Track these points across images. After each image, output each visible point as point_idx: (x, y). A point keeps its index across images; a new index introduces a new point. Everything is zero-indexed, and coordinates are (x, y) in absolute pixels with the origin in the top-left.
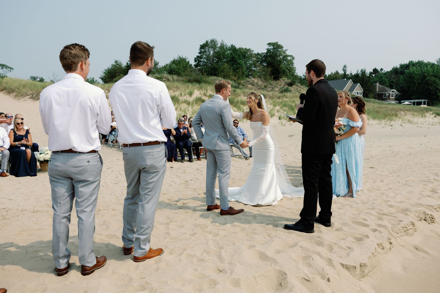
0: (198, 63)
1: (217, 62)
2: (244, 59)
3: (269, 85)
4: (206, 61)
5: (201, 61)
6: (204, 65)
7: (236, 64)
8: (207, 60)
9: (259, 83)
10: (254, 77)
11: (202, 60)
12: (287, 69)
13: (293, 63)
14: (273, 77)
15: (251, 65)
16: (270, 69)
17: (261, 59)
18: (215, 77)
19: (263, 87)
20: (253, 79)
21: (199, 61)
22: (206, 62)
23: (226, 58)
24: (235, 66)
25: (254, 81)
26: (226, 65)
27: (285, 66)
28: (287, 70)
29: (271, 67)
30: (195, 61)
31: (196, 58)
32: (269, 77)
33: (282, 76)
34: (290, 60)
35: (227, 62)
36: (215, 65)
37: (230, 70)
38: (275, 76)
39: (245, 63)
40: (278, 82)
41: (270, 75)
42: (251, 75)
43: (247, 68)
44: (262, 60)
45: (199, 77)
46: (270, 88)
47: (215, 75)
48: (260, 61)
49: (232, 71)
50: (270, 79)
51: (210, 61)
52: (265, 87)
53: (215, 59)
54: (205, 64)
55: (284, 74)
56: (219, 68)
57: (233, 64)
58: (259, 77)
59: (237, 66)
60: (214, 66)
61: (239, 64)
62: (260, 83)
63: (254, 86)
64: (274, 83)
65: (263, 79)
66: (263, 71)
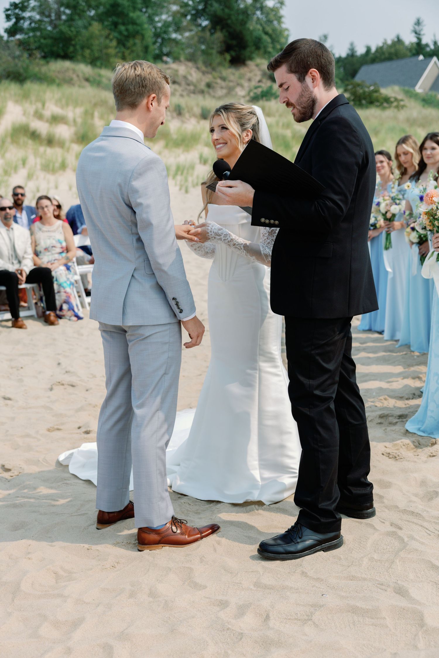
0: (16, 23)
1: (71, 19)
2: (147, 7)
3: (219, 81)
4: (38, 17)
5: (23, 18)
6: (34, 30)
7: (124, 24)
8: (42, 13)
9: (191, 75)
10: (176, 59)
11: (27, 14)
12: (266, 33)
13: (280, 17)
14: (228, 57)
15: (167, 25)
16: (219, 35)
17: (195, 8)
18: (67, 64)
19: (202, 86)
20: (174, 66)
21: (19, 19)
22: (40, 21)
23: (96, 8)
24: (122, 28)
25: (177, 71)
26: (96, 27)
27: (261, 25)
28: (266, 38)
29: (222, 30)
30: (8, 17)
31: (7, 10)
32: (217, 59)
33: (252, 53)
34: (272, 10)
35: (100, 18)
36: (64, 28)
37: (108, 41)
38: (233, 53)
39: (151, 19)
40: (243, 70)
41: (221, 53)
42: (167, 55)
43: (157, 35)
44: (197, 11)
45: (20, 64)
46: (222, 88)
47: (66, 56)
48: (192, 15)
49: (114, 43)
50: (220, 64)
51: (49, 16)
52: (209, 85)
53: (64, 13)
54: (37, 27)
55: (258, 48)
56: (76, 36)
57: (115, 25)
58: (191, 58)
59: (127, 30)
60: (61, 32)
61: (134, 23)
62: (195, 75)
63: (176, 86)
64: (231, 73)
65: (200, 64)
66: (202, 40)
